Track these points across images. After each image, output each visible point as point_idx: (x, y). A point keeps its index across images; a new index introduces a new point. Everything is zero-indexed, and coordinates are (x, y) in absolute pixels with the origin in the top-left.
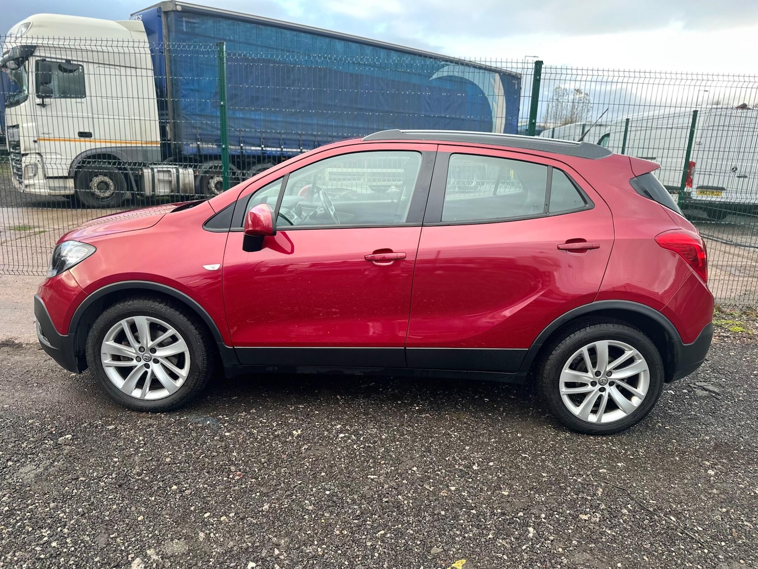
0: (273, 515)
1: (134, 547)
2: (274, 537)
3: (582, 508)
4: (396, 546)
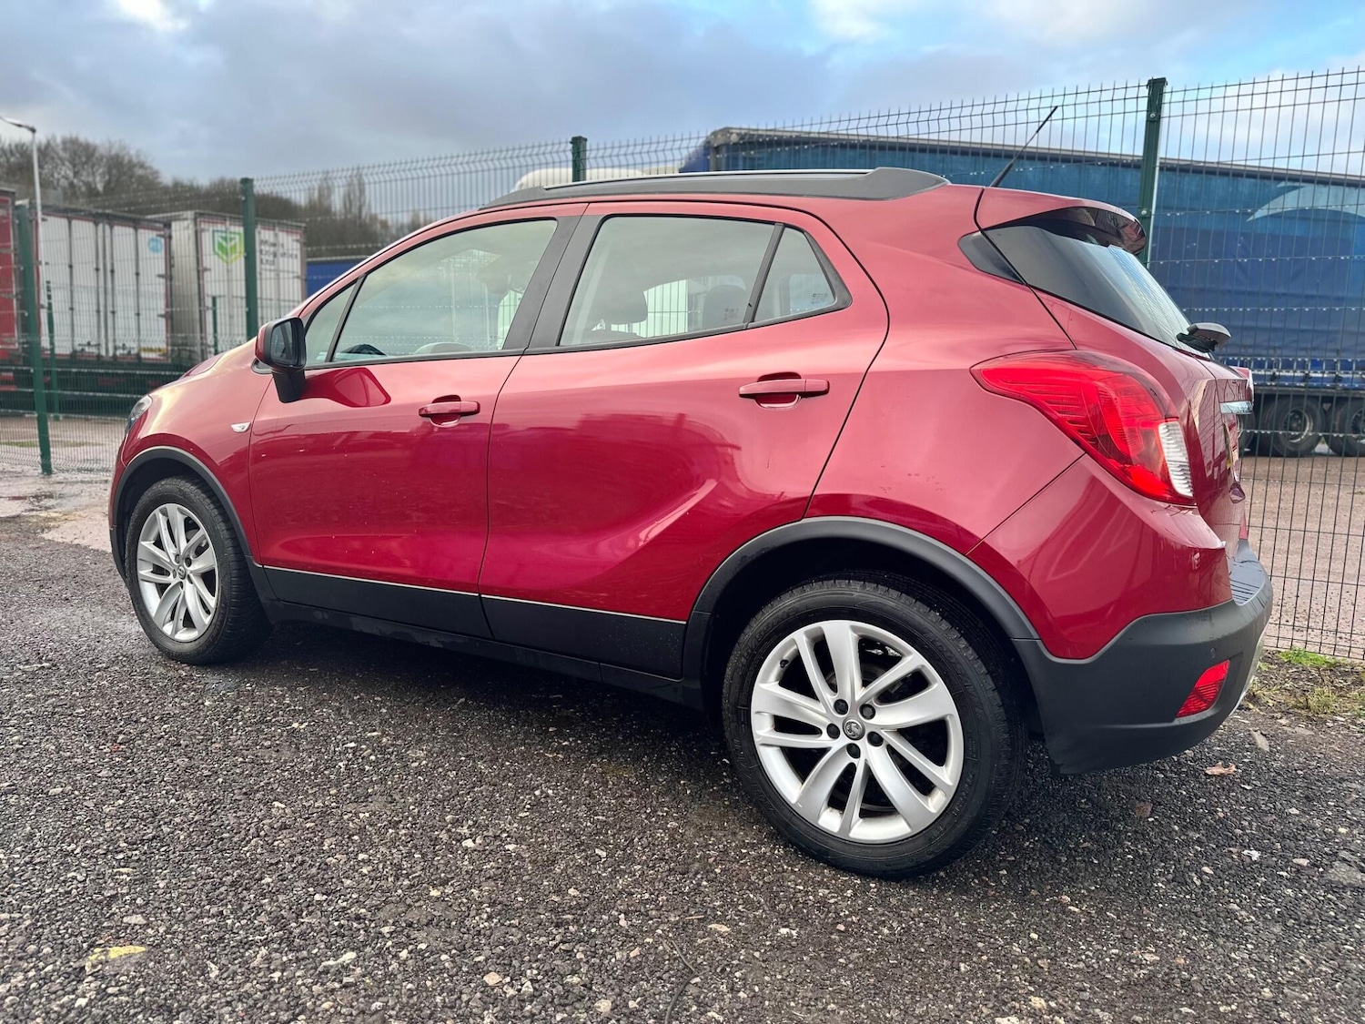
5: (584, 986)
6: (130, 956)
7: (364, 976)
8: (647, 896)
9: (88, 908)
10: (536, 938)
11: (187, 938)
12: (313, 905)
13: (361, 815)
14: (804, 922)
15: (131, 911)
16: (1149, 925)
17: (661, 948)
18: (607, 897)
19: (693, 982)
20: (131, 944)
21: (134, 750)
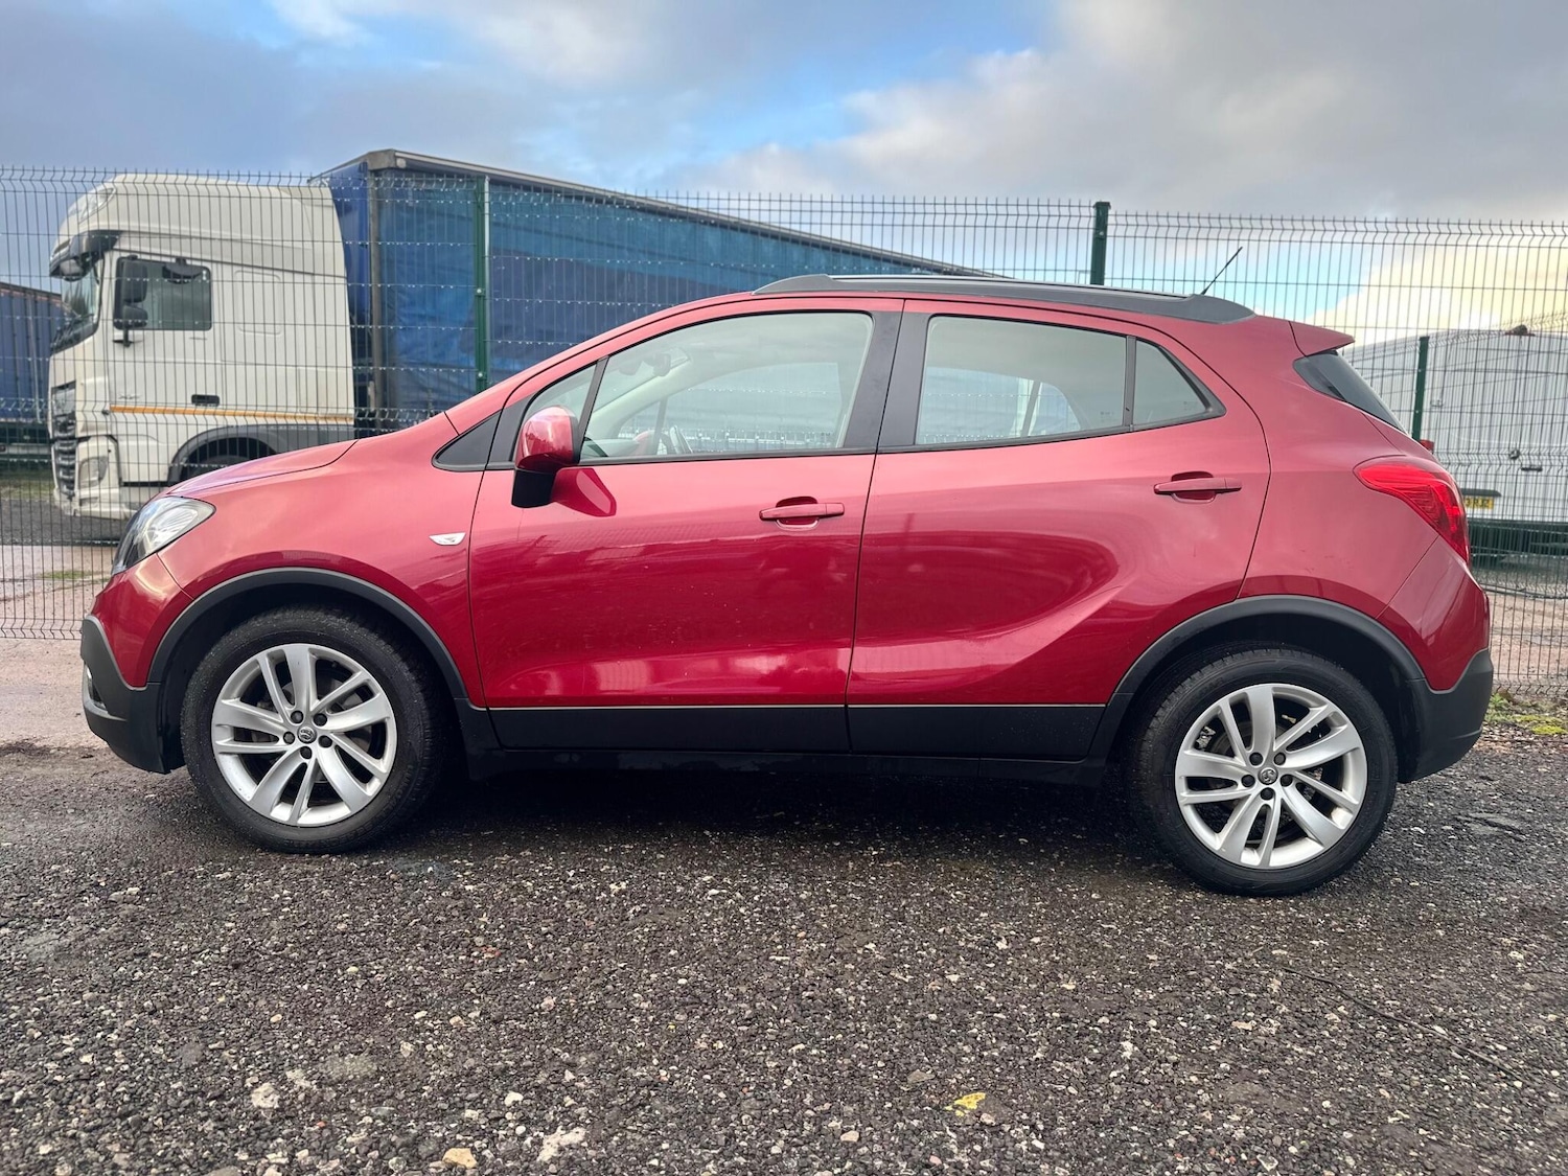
0: (564, 1017)
1: (260, 1065)
2: (564, 1051)
3: (1238, 1012)
4: (831, 1070)
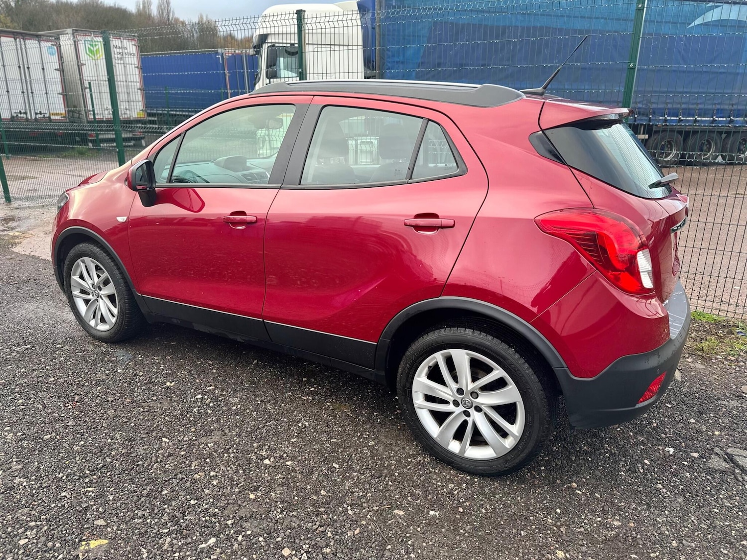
5: (333, 554)
6: (101, 546)
7: (221, 554)
8: (361, 494)
9: (75, 516)
10: (307, 524)
11: (129, 533)
12: (190, 508)
13: (209, 445)
14: (442, 507)
15: (97, 516)
16: (616, 501)
17: (370, 527)
18: (341, 495)
19: (387, 548)
20: (100, 538)
21: (85, 406)
